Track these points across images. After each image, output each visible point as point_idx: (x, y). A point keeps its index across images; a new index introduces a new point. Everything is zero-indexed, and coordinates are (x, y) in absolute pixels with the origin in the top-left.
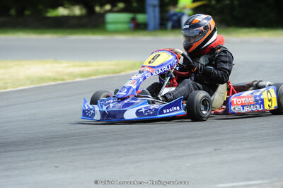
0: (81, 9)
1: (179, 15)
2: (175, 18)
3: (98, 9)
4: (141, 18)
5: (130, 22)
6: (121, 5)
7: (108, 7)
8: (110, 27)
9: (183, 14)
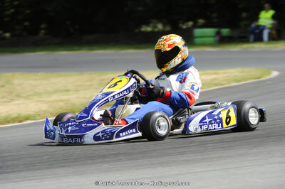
1: (261, 28)
2: (257, 31)
4: (225, 31)
7: (190, 24)
8: (197, 40)
9: (264, 28)
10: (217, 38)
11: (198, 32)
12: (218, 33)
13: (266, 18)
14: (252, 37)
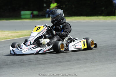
4: (35, 13)
10: (32, 16)
11: (23, 13)
12: (32, 13)
14: (47, 15)
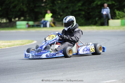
0: (6, 20)
2: (44, 23)
3: (13, 20)
5: (26, 25)
6: (22, 18)
7: (17, 19)
9: (47, 21)
11: (19, 23)
12: (28, 24)
13: (48, 17)
14: (42, 25)
